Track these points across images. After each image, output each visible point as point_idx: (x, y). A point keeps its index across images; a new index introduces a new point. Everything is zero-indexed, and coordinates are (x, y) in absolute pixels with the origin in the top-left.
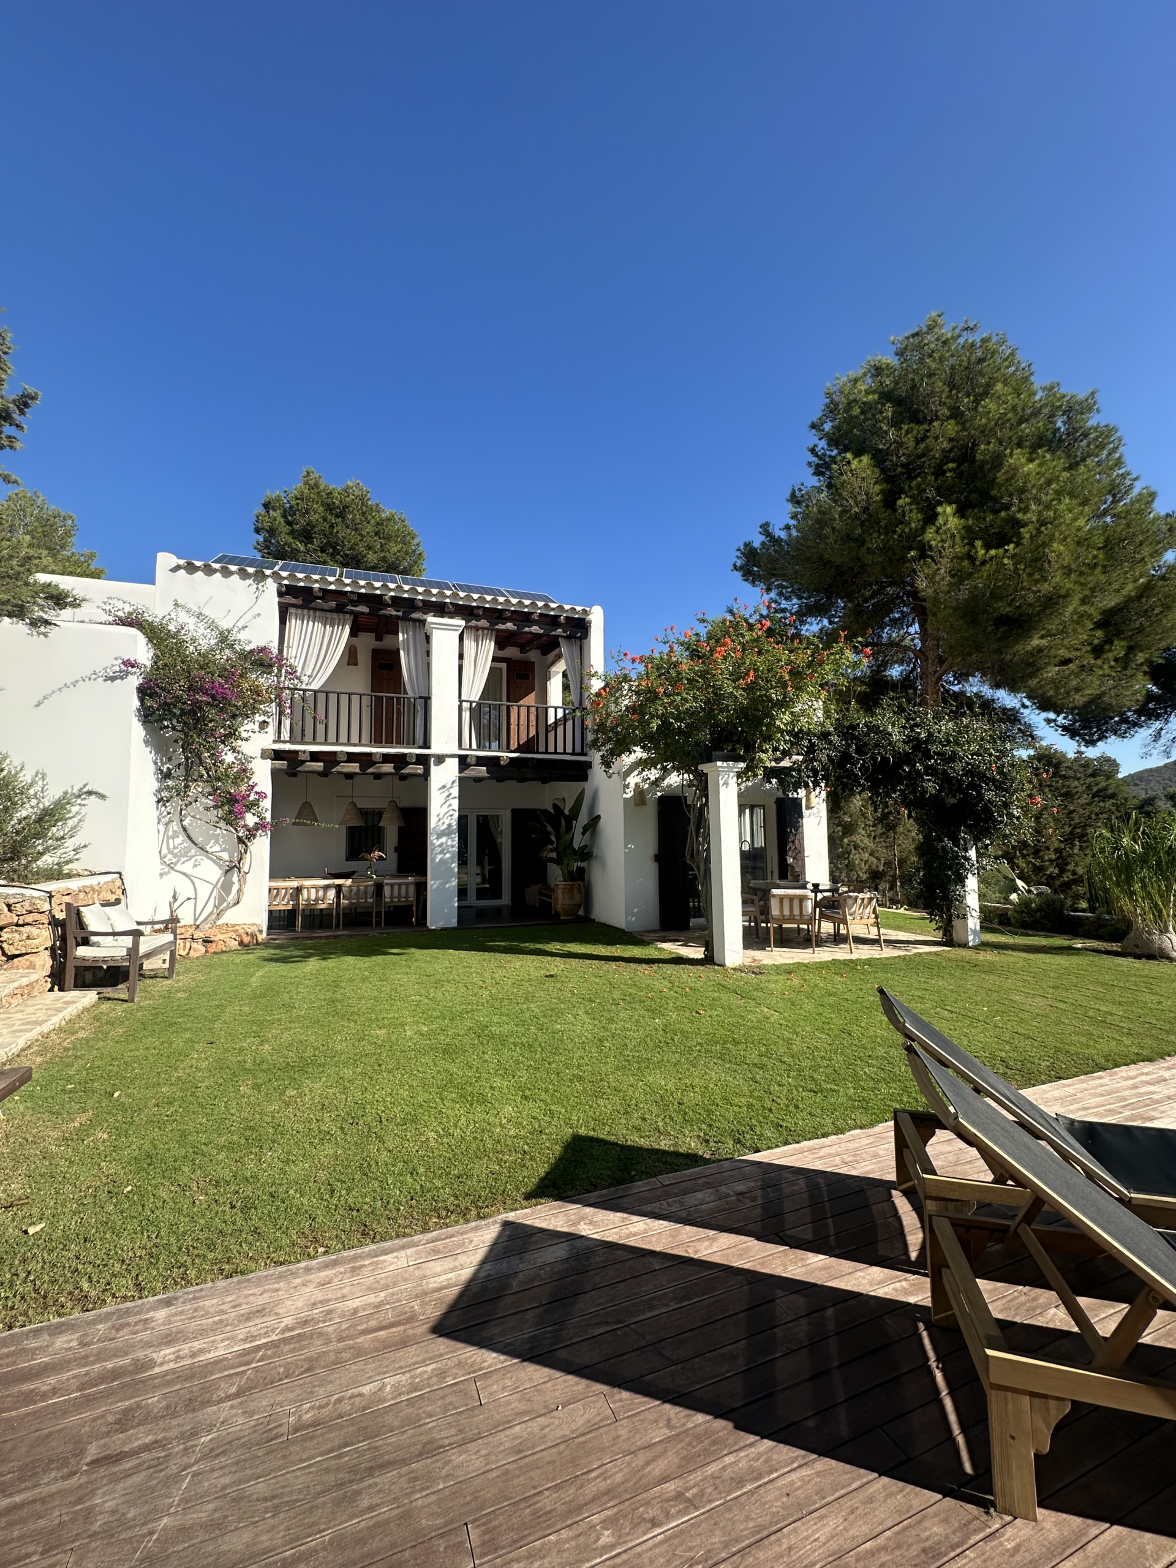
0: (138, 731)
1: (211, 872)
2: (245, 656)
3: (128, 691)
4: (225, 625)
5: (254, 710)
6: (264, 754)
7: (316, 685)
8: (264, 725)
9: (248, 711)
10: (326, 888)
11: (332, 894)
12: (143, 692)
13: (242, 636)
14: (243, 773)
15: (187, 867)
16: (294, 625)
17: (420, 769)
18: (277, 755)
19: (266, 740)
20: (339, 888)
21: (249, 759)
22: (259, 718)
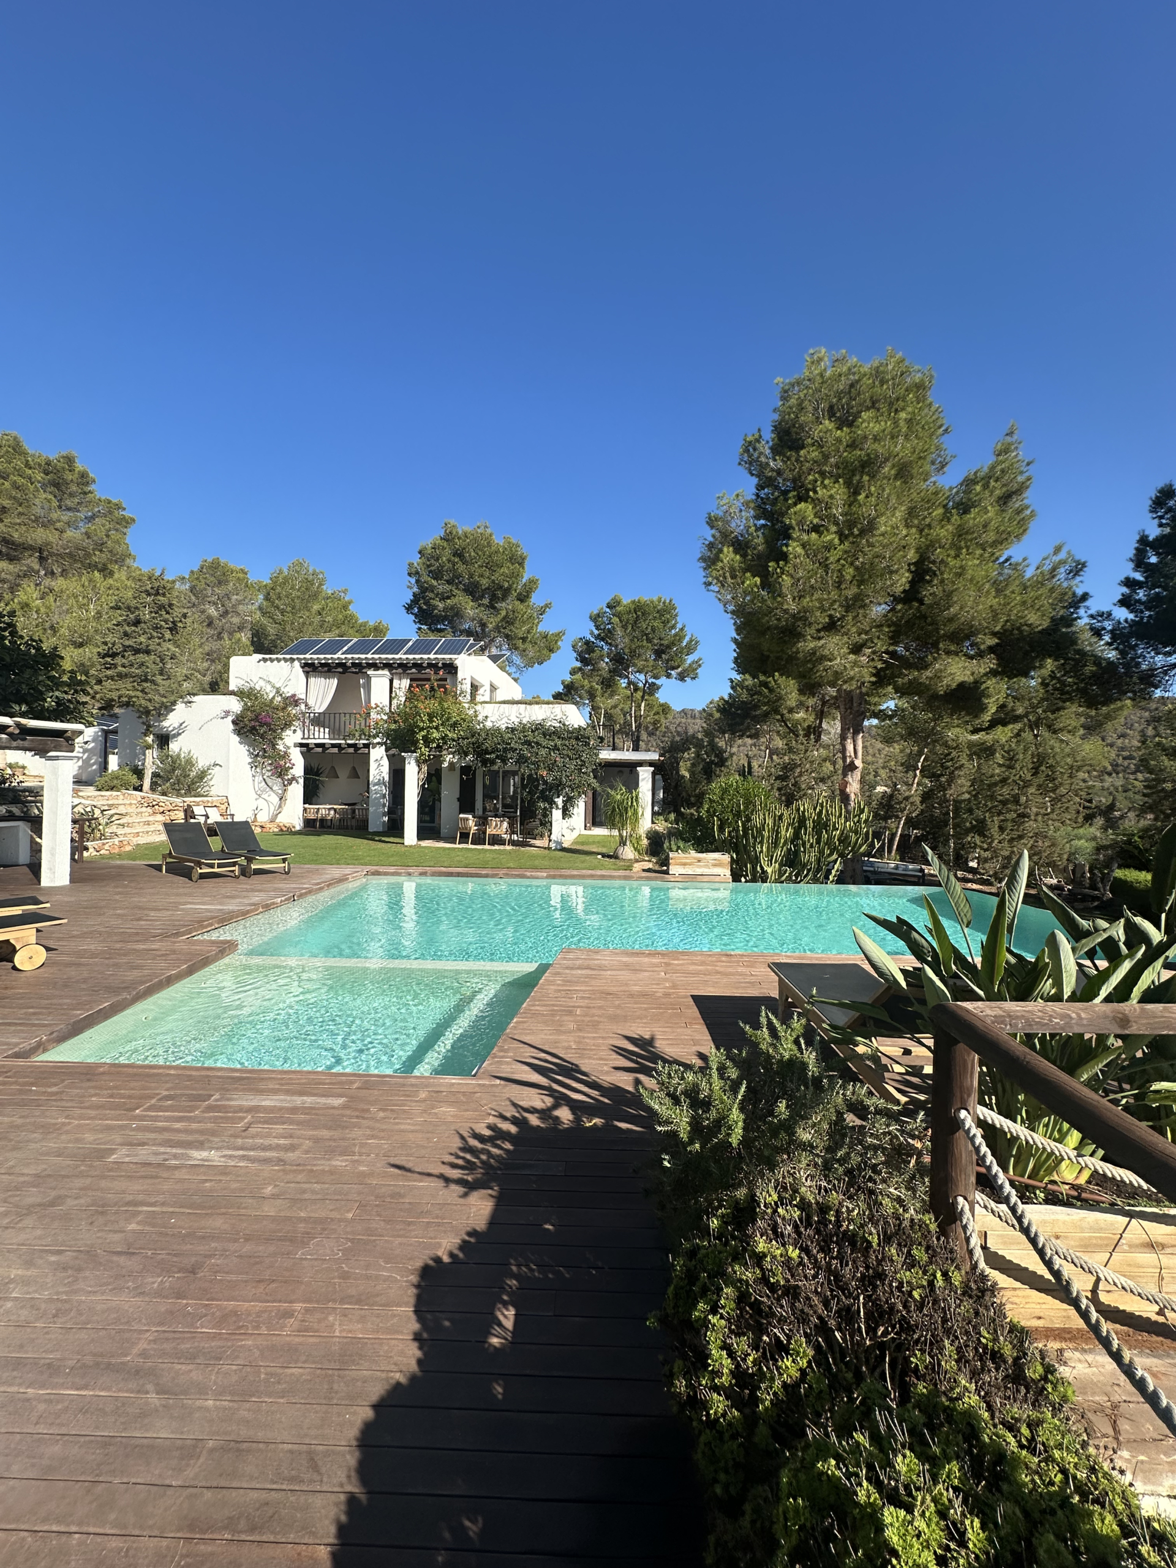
0: (237, 739)
1: (275, 799)
2: (285, 699)
3: (228, 722)
4: (277, 686)
5: (290, 726)
6: (296, 745)
7: (321, 711)
8: (295, 731)
9: (287, 725)
10: (329, 809)
11: (332, 812)
12: (234, 722)
13: (285, 690)
14: (285, 756)
15: (265, 796)
16: (312, 680)
17: (366, 751)
18: (301, 745)
19: (298, 737)
20: (335, 810)
21: (289, 748)
22: (293, 728)
